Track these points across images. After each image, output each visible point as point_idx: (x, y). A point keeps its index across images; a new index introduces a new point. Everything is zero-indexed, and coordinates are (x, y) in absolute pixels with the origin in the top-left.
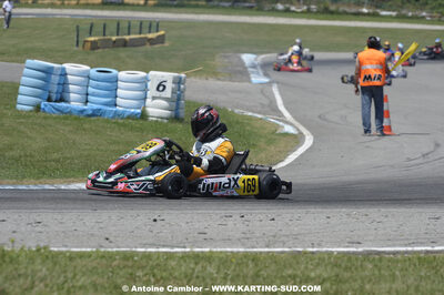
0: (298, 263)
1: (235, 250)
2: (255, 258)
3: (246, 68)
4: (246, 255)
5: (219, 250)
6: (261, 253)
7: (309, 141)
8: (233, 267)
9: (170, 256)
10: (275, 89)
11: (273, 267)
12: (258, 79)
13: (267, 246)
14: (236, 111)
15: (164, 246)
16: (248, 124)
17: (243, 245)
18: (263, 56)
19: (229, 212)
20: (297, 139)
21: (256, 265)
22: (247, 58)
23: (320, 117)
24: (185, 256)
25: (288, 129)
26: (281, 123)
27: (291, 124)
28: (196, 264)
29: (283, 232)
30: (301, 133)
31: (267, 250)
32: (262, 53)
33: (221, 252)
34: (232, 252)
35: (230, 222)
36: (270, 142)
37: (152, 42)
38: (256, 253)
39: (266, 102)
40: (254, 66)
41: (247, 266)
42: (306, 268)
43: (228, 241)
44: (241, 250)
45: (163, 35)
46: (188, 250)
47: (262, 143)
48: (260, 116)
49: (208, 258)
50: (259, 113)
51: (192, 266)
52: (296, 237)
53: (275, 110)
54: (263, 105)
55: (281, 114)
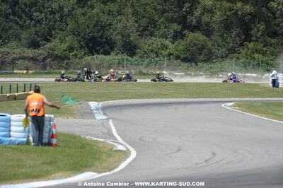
3: (92, 110)
7: (133, 154)
10: (111, 122)
12: (100, 117)
14: (87, 137)
16: (95, 145)
18: (103, 103)
20: (126, 154)
22: (93, 104)
23: (140, 139)
25: (120, 147)
26: (115, 144)
27: (122, 144)
30: (128, 150)
32: (102, 101)
36: (109, 156)
39: (105, 131)
40: (97, 109)
47: (104, 157)
48: (102, 140)
50: (102, 138)
53: (112, 136)
54: (104, 133)
55: (115, 138)
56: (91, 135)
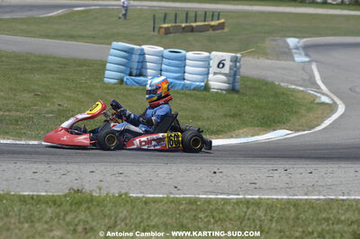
0: (330, 208)
1: (279, 197)
2: (296, 204)
3: (290, 49)
4: (288, 201)
5: (267, 197)
6: (301, 200)
7: (341, 109)
8: (277, 212)
9: (226, 202)
10: (314, 67)
11: (311, 211)
12: (300, 58)
13: (306, 194)
14: (282, 84)
15: (222, 194)
16: (292, 95)
17: (287, 193)
18: (304, 40)
19: (275, 167)
20: (332, 108)
21: (297, 210)
22: (292, 41)
23: (350, 89)
24: (238, 202)
25: (324, 99)
26: (318, 95)
27: (327, 95)
28: (248, 208)
29: (320, 183)
30: (335, 103)
31: (306, 197)
32: (304, 37)
33: (268, 199)
34: (277, 199)
35: (276, 175)
36: (310, 109)
37: (214, 28)
38: (297, 200)
39: (307, 77)
40: (297, 48)
41: (289, 210)
42: (338, 212)
43: (275, 190)
44: (285, 197)
45: (223, 23)
46: (241, 197)
47: (303, 111)
48: (301, 89)
49: (258, 203)
50: (301, 86)
51: (245, 209)
52: (330, 187)
53: (314, 84)
54: (304, 80)
55: (319, 88)
56: (288, 81)
